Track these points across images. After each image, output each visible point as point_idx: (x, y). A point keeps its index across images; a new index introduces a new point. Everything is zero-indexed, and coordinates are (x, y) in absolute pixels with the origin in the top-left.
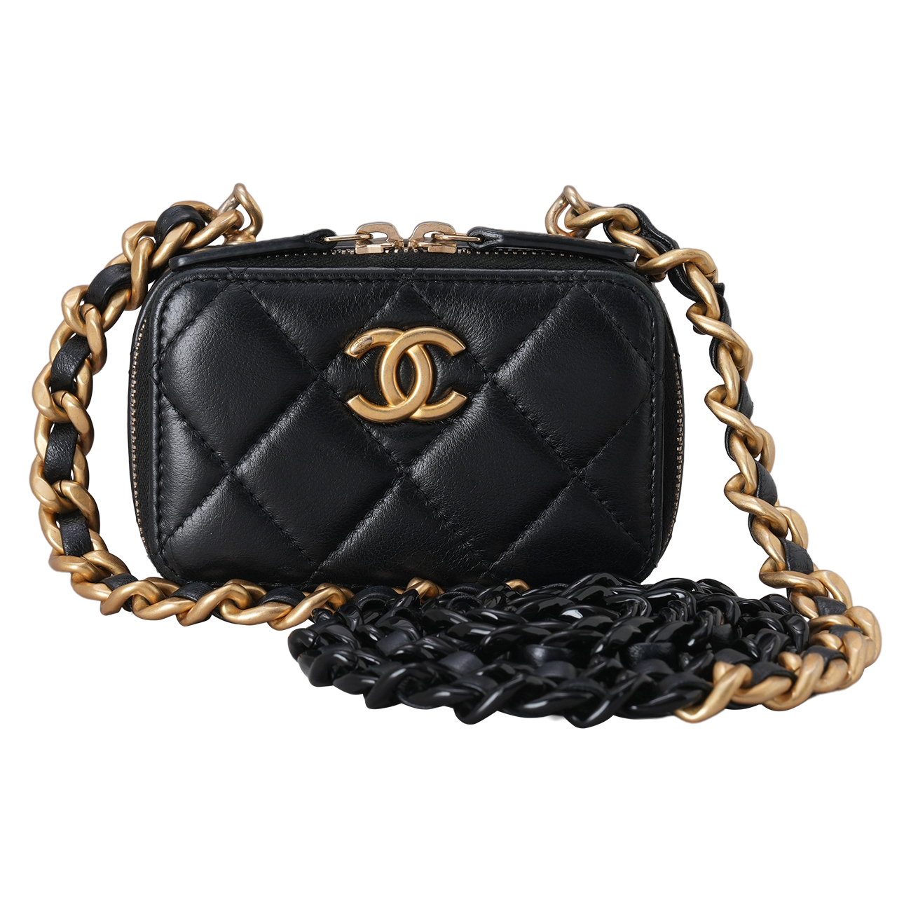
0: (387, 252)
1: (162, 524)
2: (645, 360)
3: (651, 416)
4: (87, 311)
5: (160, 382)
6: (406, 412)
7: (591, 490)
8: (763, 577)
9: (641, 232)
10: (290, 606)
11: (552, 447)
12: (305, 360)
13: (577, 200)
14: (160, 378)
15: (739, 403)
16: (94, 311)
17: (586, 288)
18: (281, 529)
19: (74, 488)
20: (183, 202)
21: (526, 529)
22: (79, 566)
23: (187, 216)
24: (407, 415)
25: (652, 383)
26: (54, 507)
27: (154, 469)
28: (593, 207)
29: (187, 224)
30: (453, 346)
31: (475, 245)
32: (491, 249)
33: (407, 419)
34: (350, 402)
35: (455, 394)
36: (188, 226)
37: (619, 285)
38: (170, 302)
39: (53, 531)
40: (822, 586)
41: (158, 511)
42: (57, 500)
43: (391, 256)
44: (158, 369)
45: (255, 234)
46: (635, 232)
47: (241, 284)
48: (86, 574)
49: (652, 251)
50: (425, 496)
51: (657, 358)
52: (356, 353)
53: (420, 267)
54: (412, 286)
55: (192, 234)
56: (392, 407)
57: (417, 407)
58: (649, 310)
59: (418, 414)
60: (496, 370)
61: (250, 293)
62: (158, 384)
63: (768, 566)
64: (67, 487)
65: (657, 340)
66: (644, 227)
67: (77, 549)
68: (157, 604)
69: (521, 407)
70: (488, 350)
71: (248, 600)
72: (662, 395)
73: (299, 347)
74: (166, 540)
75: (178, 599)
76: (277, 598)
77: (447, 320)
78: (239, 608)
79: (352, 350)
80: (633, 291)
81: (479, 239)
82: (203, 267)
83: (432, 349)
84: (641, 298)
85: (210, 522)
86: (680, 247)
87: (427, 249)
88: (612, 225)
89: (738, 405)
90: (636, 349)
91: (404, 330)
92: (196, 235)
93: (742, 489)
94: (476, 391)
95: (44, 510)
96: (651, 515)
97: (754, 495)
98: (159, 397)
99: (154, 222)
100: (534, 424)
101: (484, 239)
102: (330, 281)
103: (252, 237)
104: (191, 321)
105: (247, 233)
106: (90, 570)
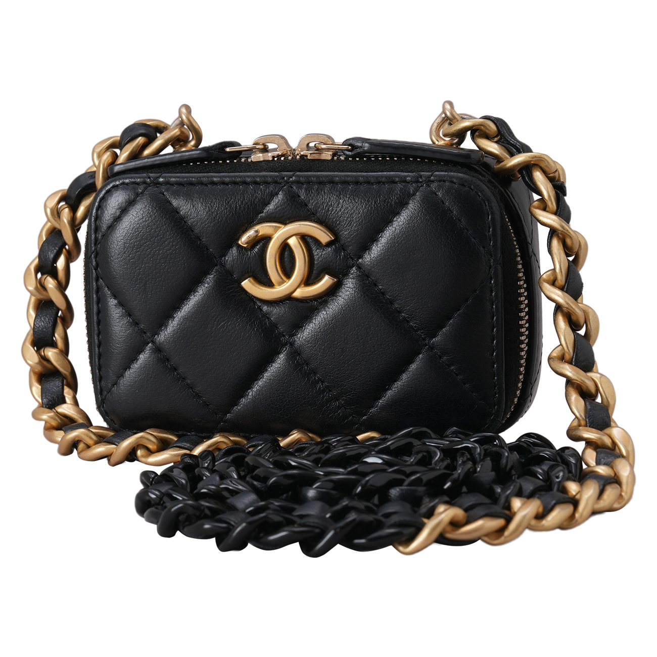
0: (276, 159)
1: (103, 382)
2: (484, 247)
3: (491, 295)
4: (62, 210)
5: (97, 268)
6: (288, 292)
7: (440, 357)
8: (570, 433)
9: (501, 139)
11: (407, 321)
12: (207, 249)
13: (453, 112)
14: (97, 265)
15: (566, 284)
16: (67, 210)
17: (434, 186)
18: (192, 388)
19: (56, 353)
20: (140, 121)
21: (388, 389)
22: (49, 417)
23: (143, 131)
24: (288, 294)
25: (490, 267)
26: (39, 369)
28: (463, 118)
29: (140, 138)
30: (324, 236)
31: (348, 153)
32: (361, 155)
33: (288, 298)
34: (243, 283)
35: (327, 277)
36: (141, 140)
37: (460, 184)
38: (103, 203)
39: (37, 388)
40: (610, 440)
41: (99, 372)
42: (40, 363)
43: (277, 162)
44: (96, 257)
46: (496, 139)
47: (157, 187)
48: (54, 423)
49: (505, 155)
50: (305, 361)
51: (495, 245)
52: (246, 243)
53: (299, 171)
54: (292, 187)
55: (145, 146)
56: (277, 288)
57: (295, 287)
58: (486, 205)
59: (298, 294)
60: (361, 257)
61: (164, 194)
62: (96, 270)
63: (576, 423)
64: (51, 353)
65: (494, 230)
66: (504, 136)
67: (52, 402)
68: (94, 446)
69: (380, 287)
70: (352, 240)
71: (158, 446)
72: (500, 276)
73: (201, 238)
74: (106, 396)
75: (106, 443)
76: (179, 444)
77: (320, 215)
78: (150, 452)
79: (244, 240)
80: (472, 189)
81: (350, 147)
82: (131, 173)
83: (307, 240)
84: (479, 195)
85: (136, 381)
87: (307, 156)
88: (476, 133)
89: (565, 285)
90: (474, 238)
91: (285, 224)
92: (147, 148)
93: (562, 358)
94: (346, 274)
95: (33, 371)
96: (494, 379)
97: (570, 363)
98: (97, 280)
99: (118, 137)
100: (391, 302)
101: (354, 147)
102: (227, 184)
104: (118, 218)
105: (189, 145)
106: (57, 420)
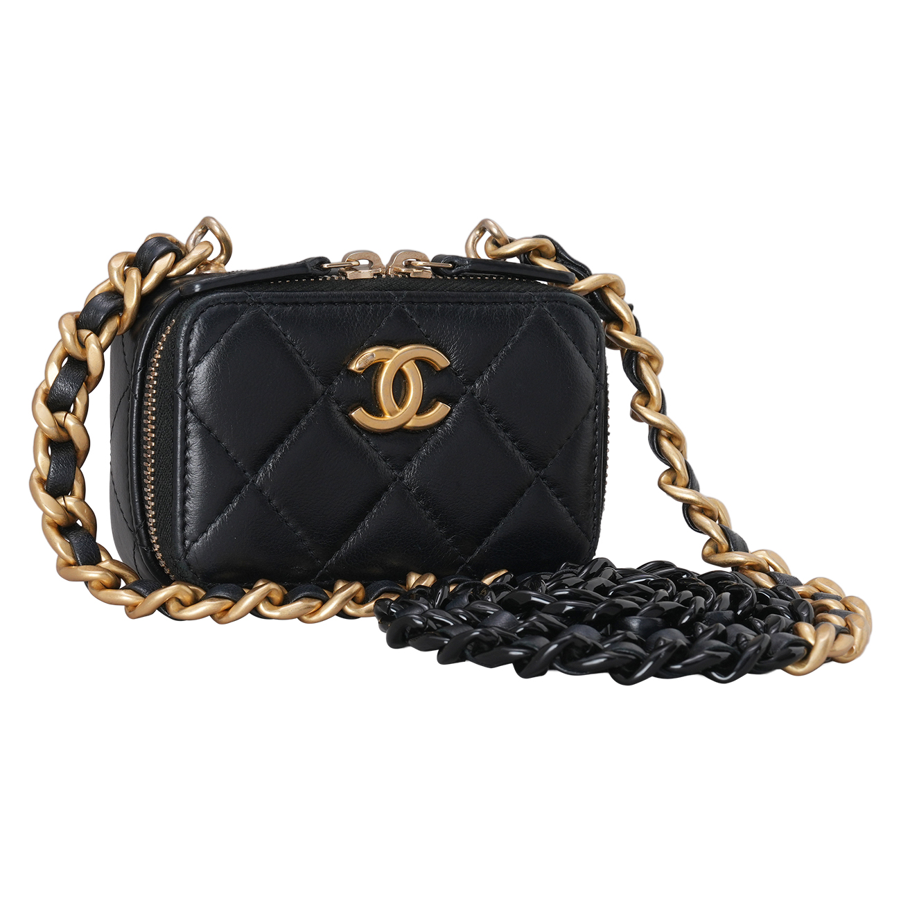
0: (376, 277)
1: (187, 531)
2: (593, 371)
5: (186, 399)
6: (401, 422)
7: (550, 488)
8: (706, 558)
9: (559, 258)
10: (319, 601)
13: (499, 231)
14: (186, 395)
16: (92, 336)
19: (75, 501)
20: (157, 234)
22: (95, 574)
23: (167, 247)
24: (401, 425)
26: (60, 520)
27: (178, 480)
28: (511, 241)
29: (170, 254)
30: (441, 361)
33: (400, 429)
34: (353, 414)
35: (440, 404)
36: (170, 257)
39: (62, 544)
41: (182, 519)
42: (65, 514)
44: (185, 387)
45: (226, 262)
46: (554, 259)
52: (360, 369)
54: (403, 307)
55: (175, 263)
56: (388, 417)
57: (410, 417)
59: (411, 424)
60: (473, 383)
62: (185, 401)
63: (708, 549)
64: (70, 502)
66: (559, 254)
72: (603, 402)
73: (311, 364)
74: (190, 546)
76: (302, 594)
77: (434, 338)
78: (275, 605)
79: (355, 366)
81: (451, 265)
83: (422, 364)
86: (593, 272)
87: (408, 274)
88: (531, 254)
91: (399, 348)
92: (178, 265)
93: (674, 482)
94: (456, 402)
95: (49, 524)
97: (687, 487)
98: (184, 413)
99: (134, 253)
101: (455, 265)
103: (222, 265)
105: (217, 262)
